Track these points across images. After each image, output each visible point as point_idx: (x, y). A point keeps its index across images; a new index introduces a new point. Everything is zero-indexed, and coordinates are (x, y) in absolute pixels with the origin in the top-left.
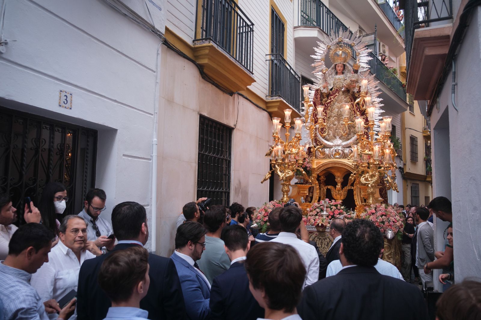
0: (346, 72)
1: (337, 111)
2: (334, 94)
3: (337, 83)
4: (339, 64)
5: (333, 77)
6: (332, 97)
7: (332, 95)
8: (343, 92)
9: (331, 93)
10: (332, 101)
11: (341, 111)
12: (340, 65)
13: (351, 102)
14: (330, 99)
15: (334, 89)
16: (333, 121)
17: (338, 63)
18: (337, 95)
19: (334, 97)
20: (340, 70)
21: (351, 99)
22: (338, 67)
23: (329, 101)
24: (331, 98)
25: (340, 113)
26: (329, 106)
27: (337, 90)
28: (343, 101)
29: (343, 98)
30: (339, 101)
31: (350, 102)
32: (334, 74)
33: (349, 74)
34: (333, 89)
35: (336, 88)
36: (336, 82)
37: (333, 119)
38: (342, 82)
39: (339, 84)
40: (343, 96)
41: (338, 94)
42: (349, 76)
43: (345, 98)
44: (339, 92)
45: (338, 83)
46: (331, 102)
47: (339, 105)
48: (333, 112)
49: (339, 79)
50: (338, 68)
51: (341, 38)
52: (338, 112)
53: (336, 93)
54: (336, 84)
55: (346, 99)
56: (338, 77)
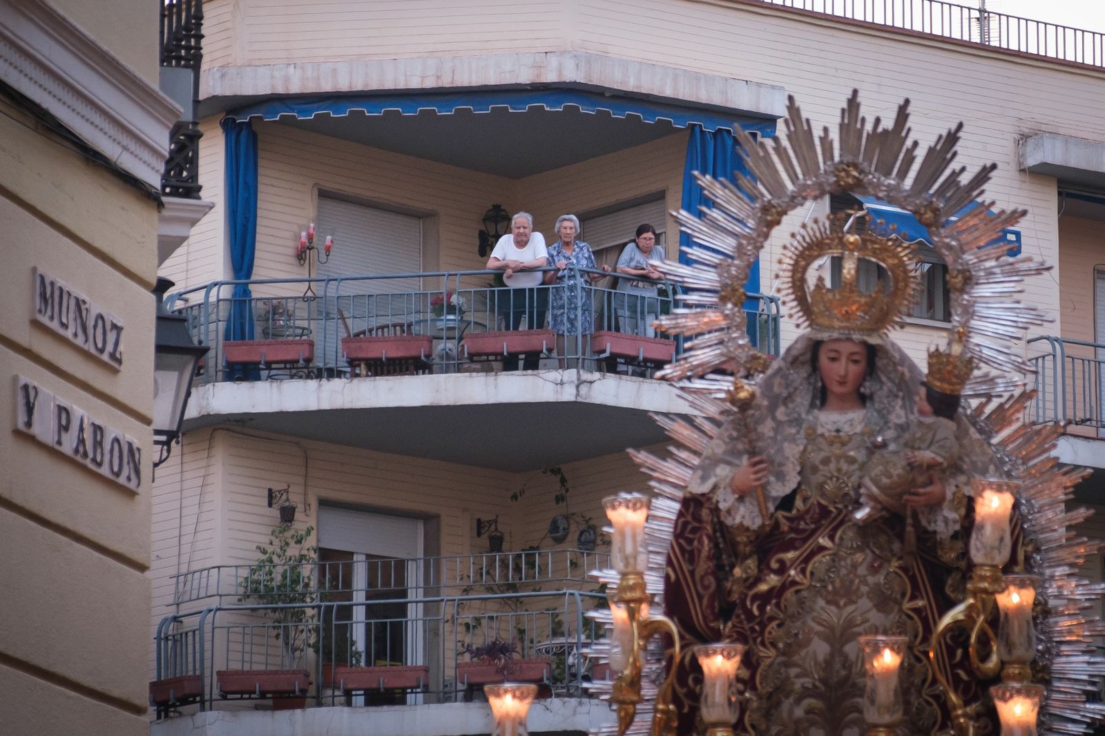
0: (882, 389)
1: (821, 658)
2: (805, 540)
3: (826, 461)
4: (837, 340)
5: (797, 422)
6: (790, 555)
7: (790, 546)
8: (864, 529)
9: (785, 525)
10: (794, 583)
11: (852, 657)
12: (846, 348)
13: (913, 598)
14: (777, 572)
15: (805, 500)
16: (797, 722)
17: (835, 335)
18: (822, 549)
19: (807, 560)
20: (842, 383)
21: (913, 580)
22: (833, 359)
23: (773, 580)
24: (781, 562)
25: (843, 673)
26: (772, 619)
27: (824, 512)
28: (864, 589)
29: (862, 570)
30: (835, 592)
31: (903, 595)
32: (803, 400)
33: (903, 407)
34: (799, 503)
35: (815, 498)
36: (815, 457)
37: (799, 712)
38: (852, 461)
39: (839, 470)
40: (859, 557)
41: (832, 538)
42: (902, 421)
43: (874, 570)
44: (835, 530)
45: (832, 466)
46: (783, 588)
47: (832, 615)
48: (796, 658)
49: (838, 438)
50: (835, 365)
51: (855, 166)
52: (829, 663)
53: (813, 532)
54: (815, 470)
55: (880, 578)
56: (829, 420)
